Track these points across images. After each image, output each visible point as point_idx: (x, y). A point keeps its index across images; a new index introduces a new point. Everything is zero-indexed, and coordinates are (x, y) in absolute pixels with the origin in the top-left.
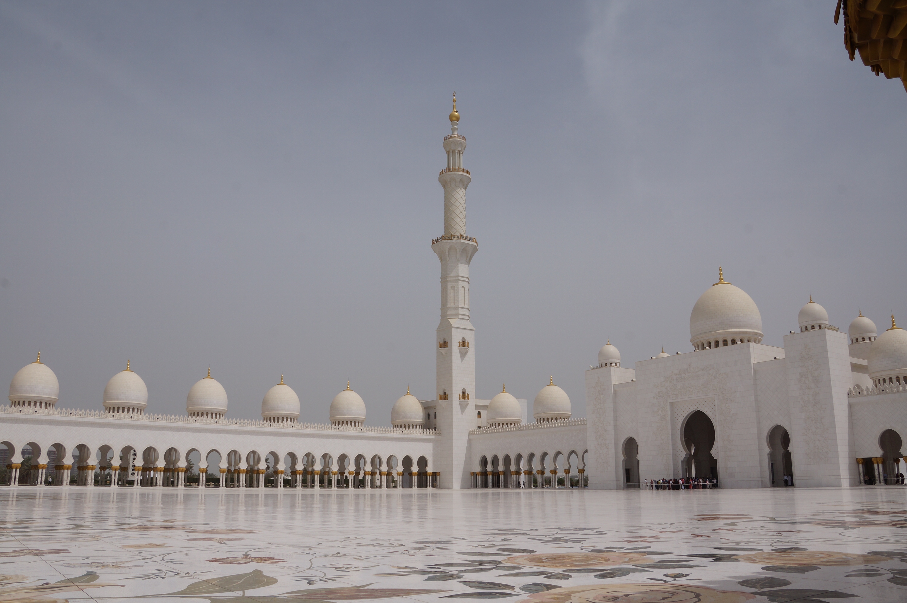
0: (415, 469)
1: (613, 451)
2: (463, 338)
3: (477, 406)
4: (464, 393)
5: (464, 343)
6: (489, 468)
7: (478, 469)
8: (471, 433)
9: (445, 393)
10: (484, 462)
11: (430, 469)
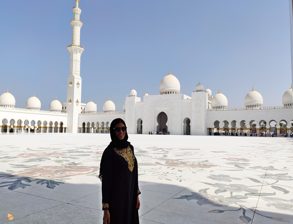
0: (59, 126)
1: (134, 122)
2: (78, 82)
3: (81, 105)
4: (77, 101)
5: (78, 84)
6: (86, 126)
7: (81, 126)
8: (79, 114)
9: (70, 100)
10: (84, 124)
11: (64, 126)
